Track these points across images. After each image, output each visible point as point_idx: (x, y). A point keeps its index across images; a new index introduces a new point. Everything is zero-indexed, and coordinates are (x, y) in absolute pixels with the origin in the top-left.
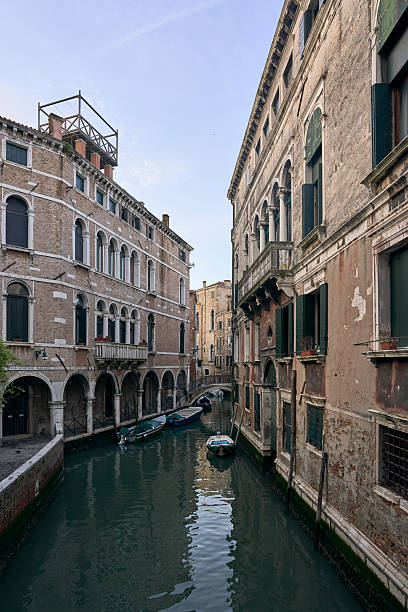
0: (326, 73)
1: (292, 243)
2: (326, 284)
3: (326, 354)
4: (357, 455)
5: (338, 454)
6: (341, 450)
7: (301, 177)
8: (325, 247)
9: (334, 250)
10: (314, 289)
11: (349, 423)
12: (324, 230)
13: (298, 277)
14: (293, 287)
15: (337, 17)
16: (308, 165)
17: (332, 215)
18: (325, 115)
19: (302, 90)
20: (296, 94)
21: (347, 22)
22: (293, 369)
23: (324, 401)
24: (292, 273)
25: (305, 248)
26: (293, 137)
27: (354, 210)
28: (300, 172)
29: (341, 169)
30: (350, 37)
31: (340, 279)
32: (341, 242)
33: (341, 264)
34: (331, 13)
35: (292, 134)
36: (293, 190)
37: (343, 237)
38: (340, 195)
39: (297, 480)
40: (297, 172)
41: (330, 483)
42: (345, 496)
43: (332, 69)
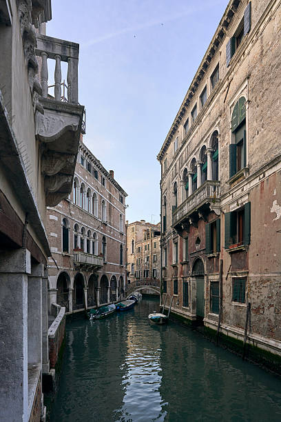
0: (250, 75)
1: (219, 182)
2: (250, 203)
3: (249, 244)
4: (274, 298)
5: (259, 301)
6: (261, 298)
7: (227, 140)
8: (249, 181)
9: (257, 181)
10: (238, 207)
11: (268, 281)
12: (248, 170)
13: (224, 202)
14: (221, 209)
15: (259, 41)
16: (233, 133)
17: (254, 161)
18: (249, 101)
19: (229, 86)
20: (223, 89)
21: (268, 45)
22: (220, 259)
23: (248, 273)
24: (220, 201)
25: (231, 183)
26: (220, 116)
27: (273, 156)
28: (227, 137)
29: (262, 133)
30: (270, 54)
31: (261, 198)
32: (261, 176)
33: (262, 189)
34: (254, 39)
35: (218, 114)
36: (220, 149)
37: (264, 173)
38: (261, 148)
39: (223, 326)
40: (224, 137)
41: (252, 320)
42: (266, 324)
43: (255, 72)
